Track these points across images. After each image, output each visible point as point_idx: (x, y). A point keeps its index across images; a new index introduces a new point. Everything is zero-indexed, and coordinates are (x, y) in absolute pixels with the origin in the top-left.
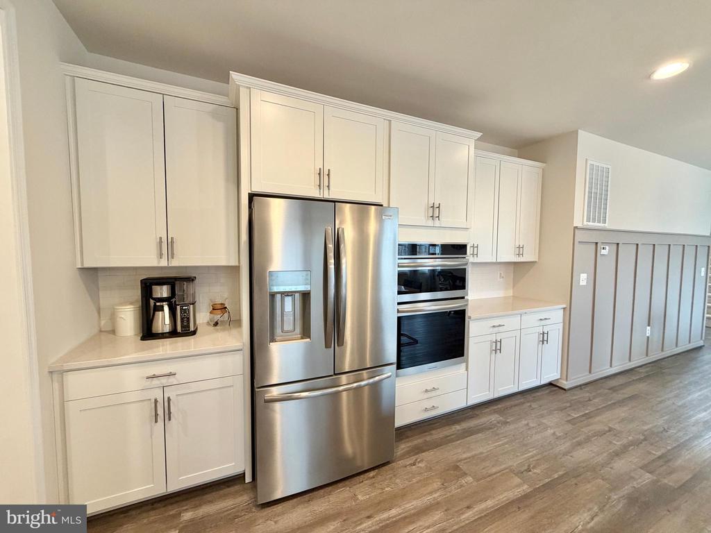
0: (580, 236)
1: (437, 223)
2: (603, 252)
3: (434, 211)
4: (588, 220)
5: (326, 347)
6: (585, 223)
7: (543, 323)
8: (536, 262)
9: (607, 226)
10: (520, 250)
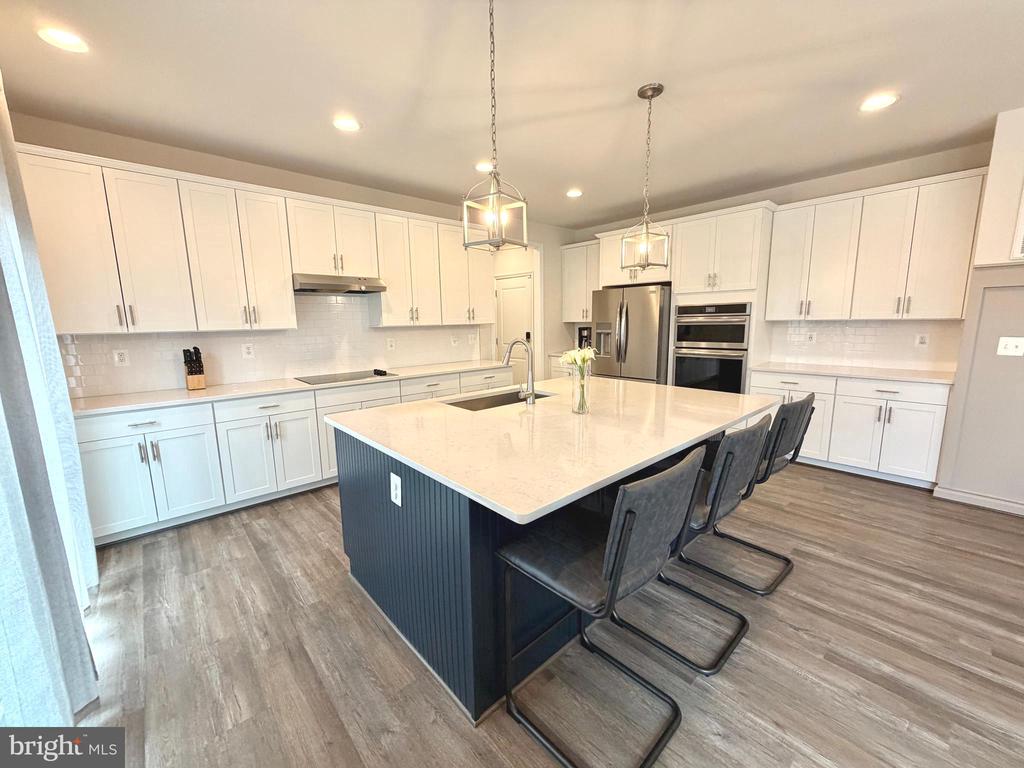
1: (716, 289)
3: (712, 280)
5: (617, 362)
6: (1018, 255)
7: (889, 395)
10: (901, 304)
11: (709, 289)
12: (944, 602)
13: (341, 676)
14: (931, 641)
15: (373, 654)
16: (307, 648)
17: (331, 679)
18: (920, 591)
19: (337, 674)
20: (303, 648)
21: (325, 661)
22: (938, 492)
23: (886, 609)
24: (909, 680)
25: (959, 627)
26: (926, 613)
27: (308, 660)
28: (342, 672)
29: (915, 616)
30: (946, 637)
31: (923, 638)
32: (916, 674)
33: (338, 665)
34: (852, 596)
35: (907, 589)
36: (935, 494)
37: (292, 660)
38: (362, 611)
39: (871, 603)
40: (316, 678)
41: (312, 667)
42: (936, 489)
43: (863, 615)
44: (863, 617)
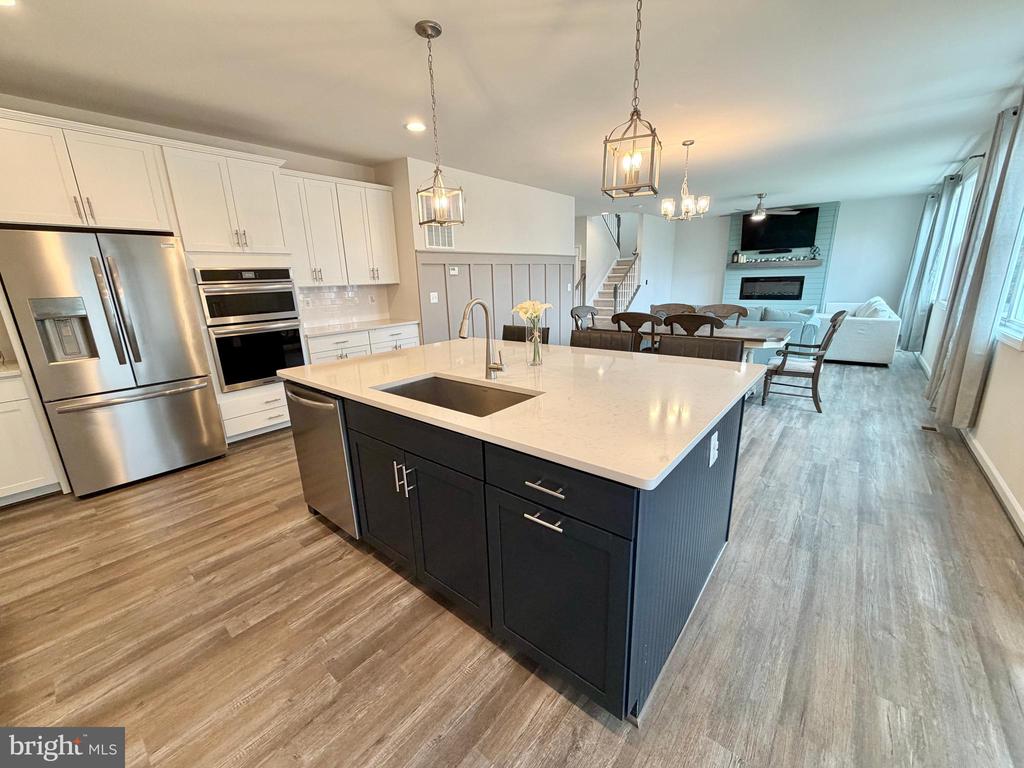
0: (422, 259)
1: (247, 250)
2: (452, 272)
3: (240, 237)
4: (431, 243)
5: (121, 363)
6: (428, 246)
7: (396, 337)
8: (397, 284)
9: (453, 248)
10: (374, 273)
11: (238, 249)
13: (773, 638)
15: (731, 622)
16: (781, 696)
17: (783, 645)
19: (774, 643)
20: (785, 700)
21: (774, 663)
27: (789, 682)
28: (769, 639)
33: (767, 647)
37: (806, 703)
38: (691, 663)
40: (795, 659)
41: (791, 673)
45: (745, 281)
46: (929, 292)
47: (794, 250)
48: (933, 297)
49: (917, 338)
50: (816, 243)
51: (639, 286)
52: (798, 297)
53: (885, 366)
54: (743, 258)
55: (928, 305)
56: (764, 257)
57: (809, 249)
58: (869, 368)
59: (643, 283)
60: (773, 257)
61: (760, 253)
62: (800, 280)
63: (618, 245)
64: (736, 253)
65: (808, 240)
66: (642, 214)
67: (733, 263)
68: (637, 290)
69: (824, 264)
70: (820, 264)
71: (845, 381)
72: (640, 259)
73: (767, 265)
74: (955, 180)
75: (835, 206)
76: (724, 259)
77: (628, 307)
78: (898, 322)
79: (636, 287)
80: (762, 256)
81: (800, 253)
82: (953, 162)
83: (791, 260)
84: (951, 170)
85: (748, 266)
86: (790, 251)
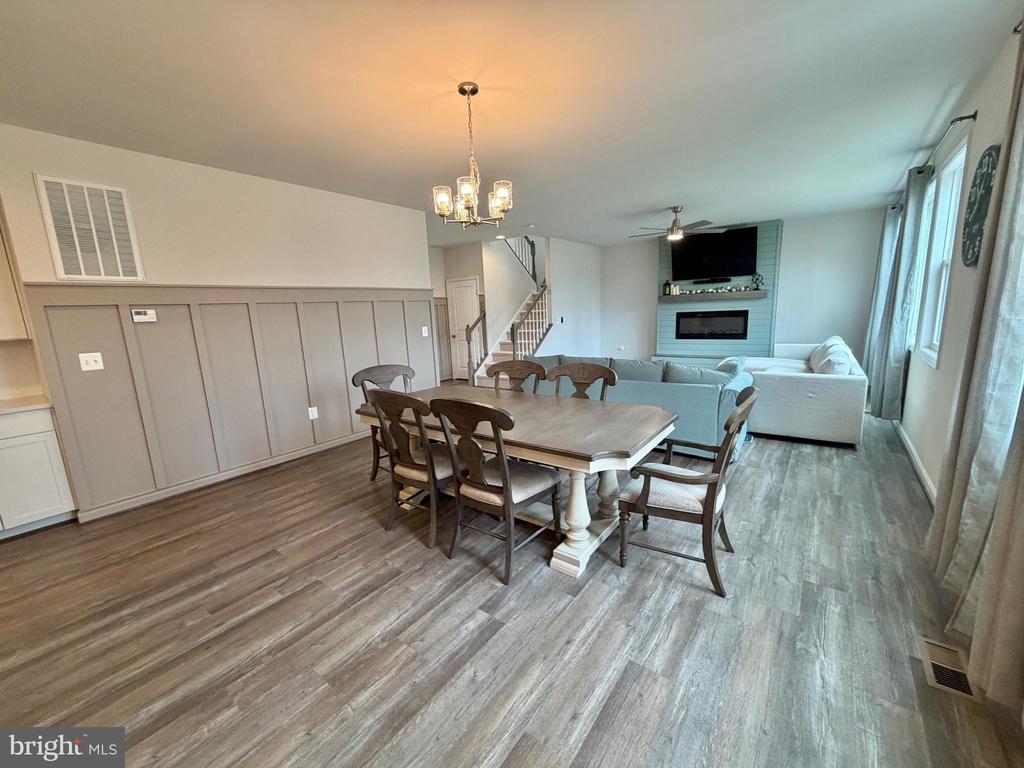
4: (71, 267)
6: (64, 275)
8: (26, 340)
12: (154, 607)
14: (169, 647)
18: (132, 614)
22: (83, 518)
23: (117, 657)
24: (179, 694)
25: (178, 616)
26: (150, 628)
29: (143, 640)
30: (177, 631)
31: (163, 650)
32: (180, 684)
34: (74, 678)
35: (120, 622)
36: (81, 521)
39: (99, 666)
42: (79, 515)
43: (100, 683)
44: (103, 685)
45: (680, 316)
46: (904, 334)
47: (733, 279)
48: (911, 341)
49: (893, 401)
50: (759, 270)
51: (551, 325)
52: (743, 335)
53: (850, 447)
54: (675, 290)
55: (903, 353)
56: (699, 288)
57: (750, 277)
58: (827, 451)
59: (556, 321)
60: (710, 288)
61: (695, 283)
62: (744, 314)
63: (534, 277)
64: (667, 284)
65: (748, 268)
66: (548, 238)
67: (665, 296)
68: (548, 330)
69: (770, 295)
70: (764, 296)
71: (787, 482)
72: (550, 293)
73: (704, 297)
74: (924, 174)
75: (777, 225)
76: (655, 292)
77: (534, 351)
78: (864, 382)
79: (546, 326)
80: (696, 286)
81: (740, 282)
82: (920, 149)
83: (730, 291)
84: (918, 160)
85: (682, 298)
86: (729, 280)
